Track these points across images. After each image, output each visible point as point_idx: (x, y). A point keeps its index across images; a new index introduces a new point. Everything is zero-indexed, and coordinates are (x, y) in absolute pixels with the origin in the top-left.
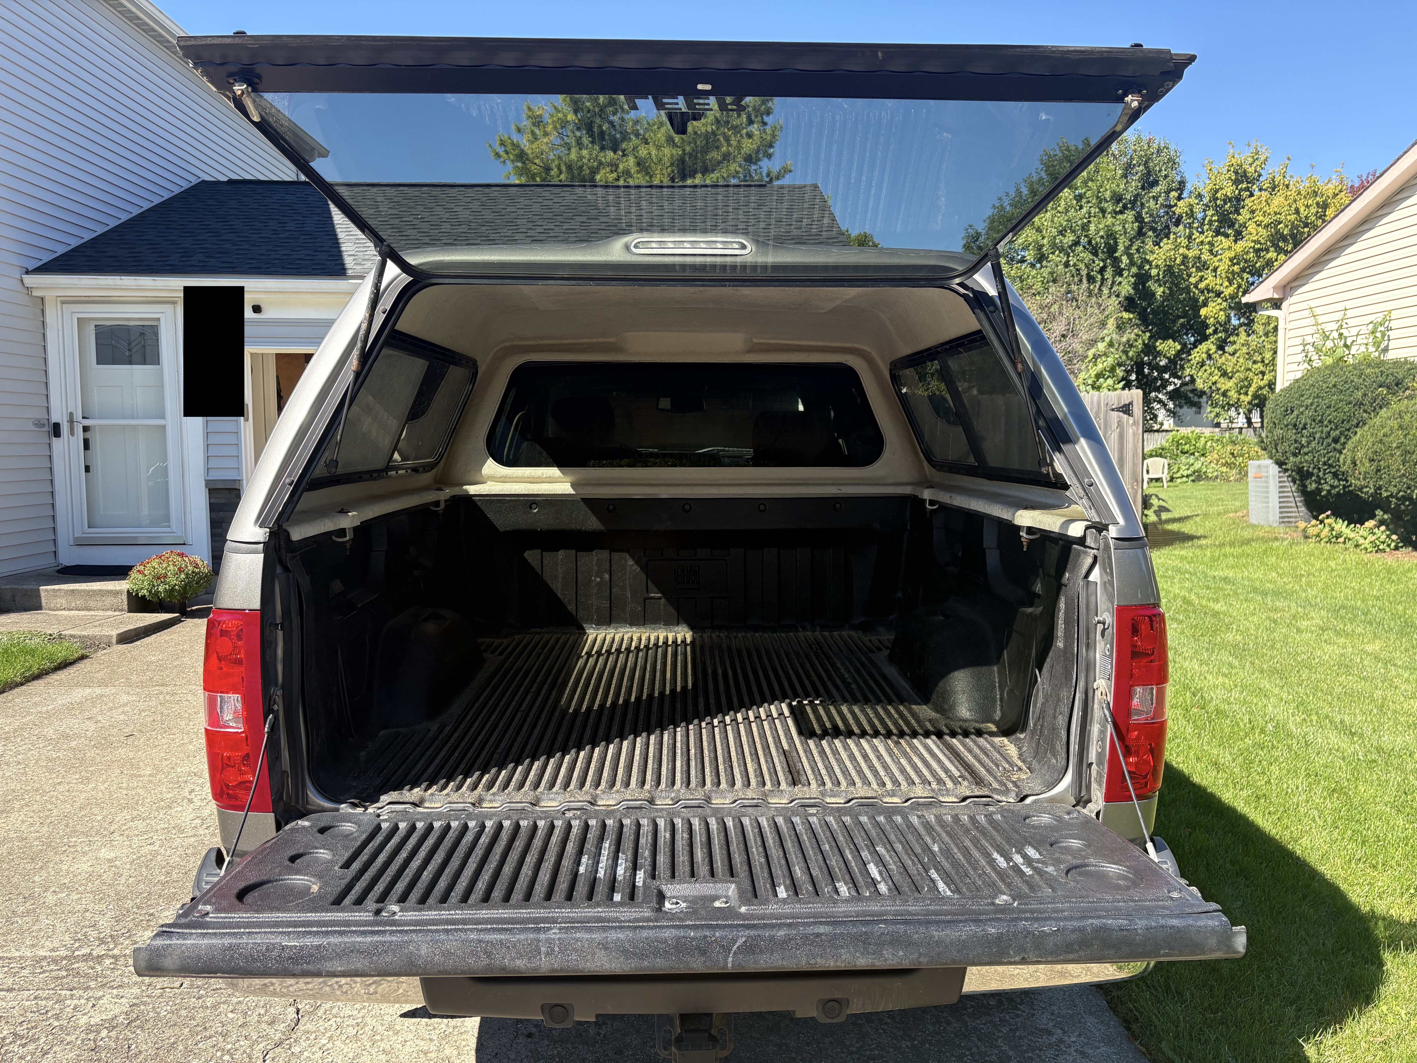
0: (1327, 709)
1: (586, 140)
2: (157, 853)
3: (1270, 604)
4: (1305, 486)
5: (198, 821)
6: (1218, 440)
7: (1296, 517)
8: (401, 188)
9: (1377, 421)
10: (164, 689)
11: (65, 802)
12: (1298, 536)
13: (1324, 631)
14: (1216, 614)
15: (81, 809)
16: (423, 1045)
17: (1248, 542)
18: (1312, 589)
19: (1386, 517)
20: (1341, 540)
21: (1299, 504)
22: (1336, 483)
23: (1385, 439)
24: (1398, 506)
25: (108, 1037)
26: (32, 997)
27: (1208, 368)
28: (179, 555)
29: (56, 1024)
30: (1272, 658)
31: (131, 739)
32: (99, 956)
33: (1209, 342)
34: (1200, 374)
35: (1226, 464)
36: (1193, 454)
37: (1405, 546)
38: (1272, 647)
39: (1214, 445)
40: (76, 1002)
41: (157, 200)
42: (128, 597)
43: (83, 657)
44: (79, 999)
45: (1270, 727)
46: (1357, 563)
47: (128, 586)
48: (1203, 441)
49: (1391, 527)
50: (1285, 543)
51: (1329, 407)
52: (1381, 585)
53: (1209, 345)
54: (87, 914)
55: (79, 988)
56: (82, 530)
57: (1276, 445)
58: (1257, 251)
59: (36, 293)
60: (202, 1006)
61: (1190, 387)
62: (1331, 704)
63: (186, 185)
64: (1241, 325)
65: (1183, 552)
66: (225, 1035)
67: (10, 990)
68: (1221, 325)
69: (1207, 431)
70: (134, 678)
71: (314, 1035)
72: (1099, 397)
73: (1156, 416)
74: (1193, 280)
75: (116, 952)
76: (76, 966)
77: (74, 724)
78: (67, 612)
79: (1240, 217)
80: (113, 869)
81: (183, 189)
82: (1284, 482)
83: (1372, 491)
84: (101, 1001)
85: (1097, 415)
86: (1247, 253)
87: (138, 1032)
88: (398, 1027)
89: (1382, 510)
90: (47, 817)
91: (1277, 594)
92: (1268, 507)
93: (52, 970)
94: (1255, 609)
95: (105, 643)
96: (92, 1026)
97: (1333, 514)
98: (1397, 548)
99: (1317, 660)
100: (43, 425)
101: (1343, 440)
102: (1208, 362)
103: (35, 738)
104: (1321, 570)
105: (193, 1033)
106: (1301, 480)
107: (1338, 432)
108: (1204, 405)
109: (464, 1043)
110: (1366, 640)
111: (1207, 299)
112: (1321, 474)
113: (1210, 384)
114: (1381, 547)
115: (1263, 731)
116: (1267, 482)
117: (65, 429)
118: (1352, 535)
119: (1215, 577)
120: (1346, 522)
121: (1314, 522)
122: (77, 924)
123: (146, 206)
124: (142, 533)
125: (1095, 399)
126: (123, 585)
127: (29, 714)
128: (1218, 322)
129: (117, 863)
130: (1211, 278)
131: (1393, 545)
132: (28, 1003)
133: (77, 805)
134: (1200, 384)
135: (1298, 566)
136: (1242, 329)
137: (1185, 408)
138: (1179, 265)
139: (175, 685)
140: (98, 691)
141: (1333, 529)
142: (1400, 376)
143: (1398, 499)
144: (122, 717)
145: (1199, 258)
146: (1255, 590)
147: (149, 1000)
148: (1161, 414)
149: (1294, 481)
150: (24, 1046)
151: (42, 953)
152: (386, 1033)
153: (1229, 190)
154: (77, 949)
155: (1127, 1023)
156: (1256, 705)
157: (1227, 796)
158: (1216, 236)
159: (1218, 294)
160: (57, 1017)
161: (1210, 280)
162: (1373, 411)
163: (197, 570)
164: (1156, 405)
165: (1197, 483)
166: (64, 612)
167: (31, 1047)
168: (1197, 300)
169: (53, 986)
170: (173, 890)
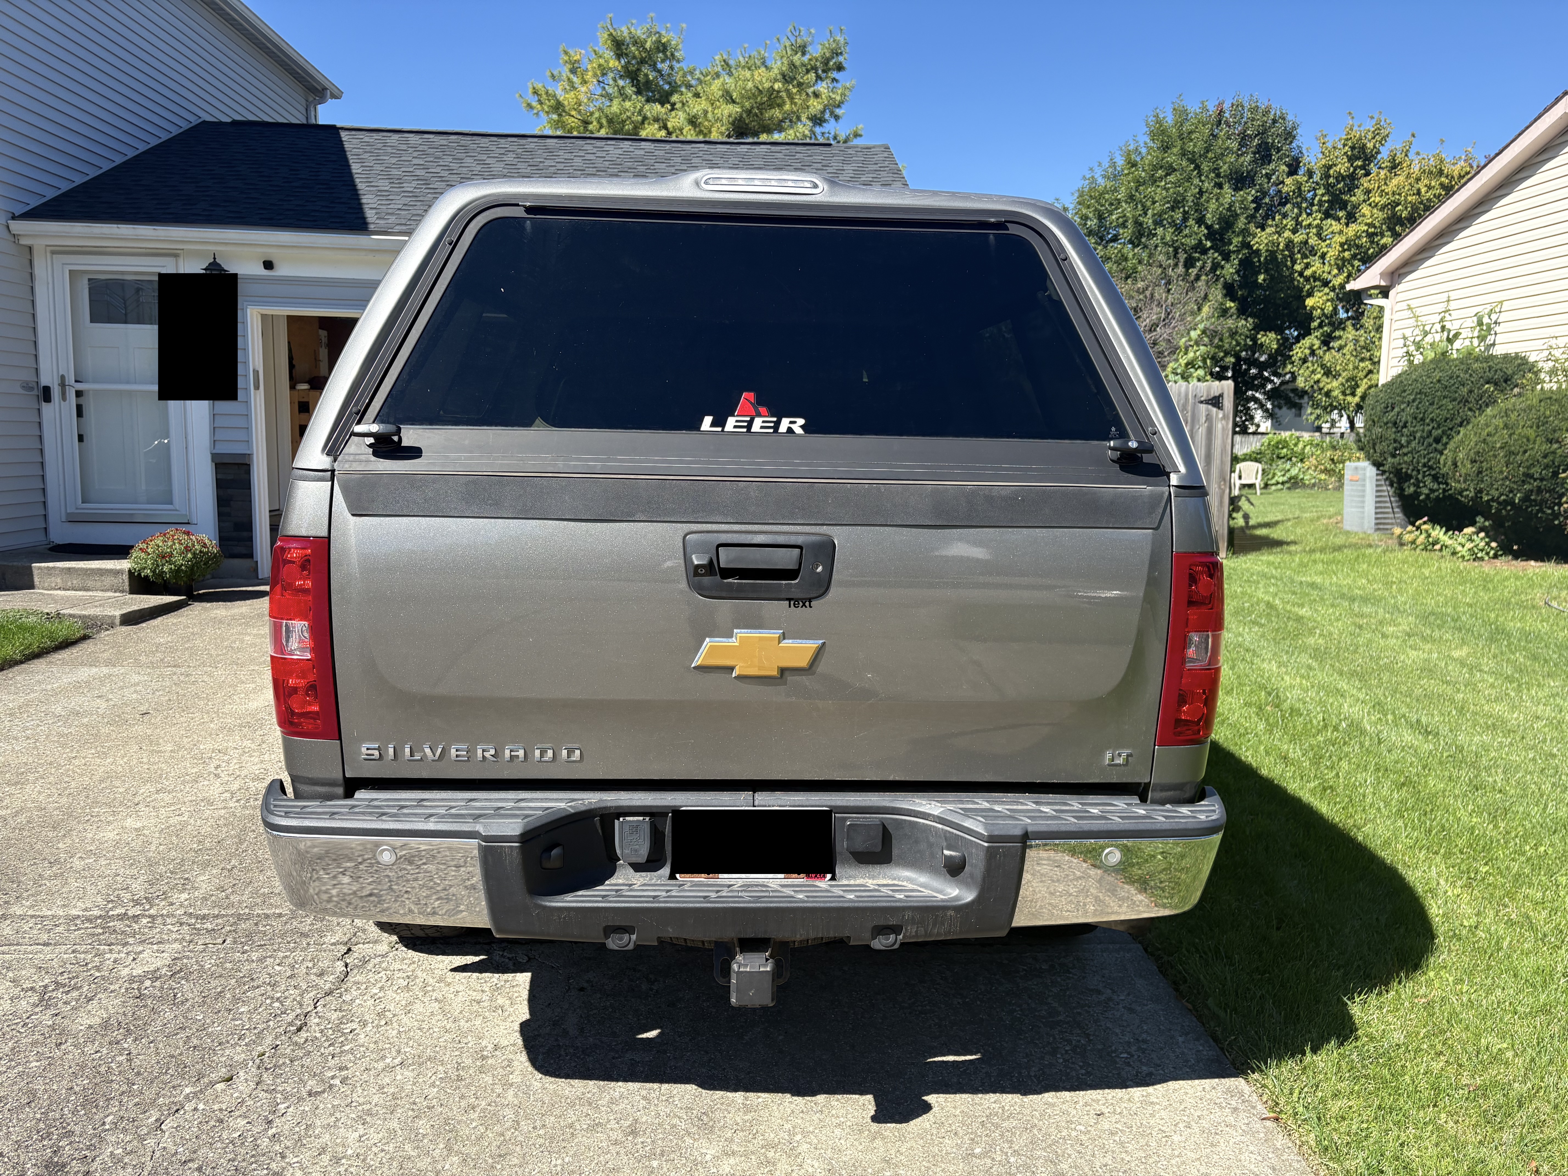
0: (1404, 710)
1: (630, 90)
2: (186, 824)
3: (1356, 609)
4: (1402, 489)
5: (228, 795)
6: (1318, 445)
7: (1392, 524)
8: (426, 136)
9: (1482, 420)
10: (178, 670)
11: (82, 775)
12: (1393, 543)
13: (1409, 636)
14: (1299, 619)
15: (101, 781)
16: (477, 996)
17: (1339, 548)
18: (1402, 596)
19: (1487, 524)
20: (1437, 547)
21: (1396, 510)
22: (1436, 486)
23: (1489, 439)
24: (1499, 511)
25: (151, 986)
26: (70, 951)
27: (1310, 364)
28: (184, 533)
29: (97, 974)
30: (1353, 661)
31: (146, 717)
32: (134, 916)
33: (1312, 337)
34: (1301, 372)
35: (1326, 471)
36: (1290, 459)
37: (1505, 554)
38: (1355, 652)
39: (1314, 450)
40: (116, 955)
41: (154, 142)
42: (130, 578)
43: (85, 638)
44: (119, 953)
45: (1344, 725)
46: (1453, 571)
47: (129, 566)
48: (1301, 445)
49: (1491, 533)
50: (1379, 550)
51: (1432, 404)
52: (1475, 593)
53: (1313, 340)
54: (118, 878)
55: (118, 944)
56: (75, 504)
57: (1374, 445)
58: (1370, 236)
59: (24, 241)
60: (247, 960)
61: (1290, 386)
62: (1408, 705)
63: (185, 126)
64: (1348, 318)
65: (1271, 558)
66: (274, 985)
67: (46, 944)
68: (1327, 318)
69: (1306, 436)
70: (143, 658)
71: (364, 986)
72: (1187, 388)
73: (1252, 418)
74: (1298, 267)
75: (152, 912)
76: (111, 924)
77: (84, 702)
78: (63, 592)
79: (1353, 199)
80: (142, 837)
81: (182, 130)
82: (1381, 485)
83: (1472, 494)
84: (141, 956)
85: (1184, 408)
86: (1359, 237)
87: (183, 982)
88: (449, 980)
89: (1483, 516)
90: (66, 788)
91: (1365, 600)
92: (1363, 512)
93: (87, 928)
94: (1340, 615)
95: (108, 624)
96: (135, 977)
97: (1429, 520)
98: (1496, 556)
99: (1400, 665)
100: (32, 389)
101: (1445, 440)
102: (1310, 359)
103: (43, 715)
104: (1414, 576)
105: (240, 983)
106: (1399, 483)
107: (1440, 431)
108: (1306, 405)
109: (516, 995)
110: (1453, 646)
111: (1312, 288)
112: (1420, 477)
113: (1312, 382)
114: (1479, 555)
115: (1336, 729)
116: (1364, 485)
117: (56, 393)
118: (1449, 542)
119: (1301, 582)
120: (1444, 529)
121: (1410, 528)
122: (109, 887)
123: (143, 148)
124: (141, 509)
125: (1183, 389)
126: (124, 565)
127: (32, 691)
128: (1324, 314)
129: (145, 832)
130: (1318, 265)
131: (1492, 552)
132: (65, 956)
133: (96, 778)
134: (1301, 383)
135: (1390, 573)
136: (1349, 323)
137: (1284, 409)
138: (1283, 251)
139: (189, 666)
140: (105, 670)
141: (1429, 536)
142: (1510, 372)
143: (1499, 503)
144: (134, 696)
145: (1306, 242)
146: (1343, 596)
147: (192, 955)
148: (1258, 415)
149: (1391, 485)
150: (67, 993)
151: (74, 912)
152: (437, 985)
153: (1343, 167)
154: (111, 909)
155: (1175, 986)
156: (1331, 704)
157: (1293, 787)
158: (1326, 218)
159: (1326, 283)
160: (98, 969)
161: (1317, 267)
162: (1479, 409)
163: (205, 550)
164: (1252, 405)
165: (1293, 491)
166: (59, 592)
167: (75, 994)
168: (1301, 290)
169: (90, 941)
170: (207, 857)
